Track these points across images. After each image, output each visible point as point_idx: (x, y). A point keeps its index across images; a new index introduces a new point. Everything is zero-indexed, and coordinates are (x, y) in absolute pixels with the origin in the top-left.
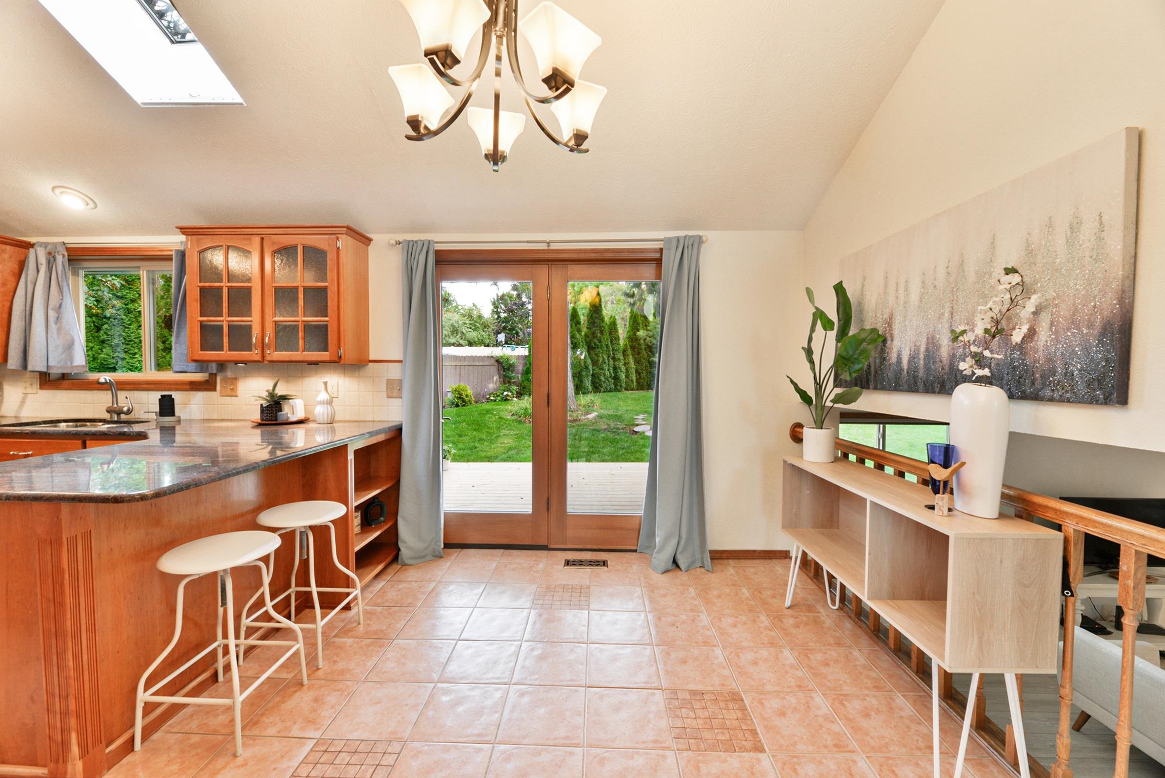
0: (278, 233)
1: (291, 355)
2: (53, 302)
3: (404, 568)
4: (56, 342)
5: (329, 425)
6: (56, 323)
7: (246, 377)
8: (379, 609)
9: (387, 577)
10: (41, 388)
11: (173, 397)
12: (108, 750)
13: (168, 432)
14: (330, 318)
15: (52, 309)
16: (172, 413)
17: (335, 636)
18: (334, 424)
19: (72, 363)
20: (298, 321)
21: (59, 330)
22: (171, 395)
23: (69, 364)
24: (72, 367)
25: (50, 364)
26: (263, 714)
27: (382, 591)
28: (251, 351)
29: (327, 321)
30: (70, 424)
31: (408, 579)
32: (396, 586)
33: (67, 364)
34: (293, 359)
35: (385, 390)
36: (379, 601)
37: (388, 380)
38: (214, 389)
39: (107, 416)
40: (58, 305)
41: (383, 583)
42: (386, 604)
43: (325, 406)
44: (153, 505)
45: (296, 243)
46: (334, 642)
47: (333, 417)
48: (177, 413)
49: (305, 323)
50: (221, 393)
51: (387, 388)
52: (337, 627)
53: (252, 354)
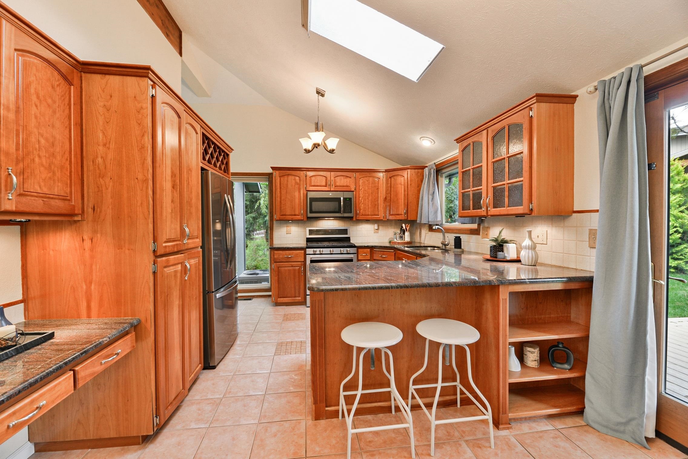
0: (495, 122)
1: (500, 210)
2: (431, 192)
3: (587, 428)
4: (431, 210)
5: (533, 267)
6: (432, 201)
7: (493, 226)
8: (520, 448)
9: (559, 424)
10: (429, 231)
11: (461, 238)
12: (327, 409)
13: (458, 257)
14: (524, 178)
15: (431, 195)
16: (460, 247)
17: (466, 441)
18: (538, 267)
19: (437, 219)
20: (504, 184)
21: (433, 204)
22: (460, 237)
23: (436, 220)
24: (437, 221)
25: (430, 220)
26: (380, 454)
27: (541, 434)
28: (481, 209)
29: (522, 181)
30: (432, 248)
31: (578, 443)
32: (559, 439)
33: (435, 220)
34: (502, 213)
35: (588, 240)
36: (528, 441)
37: (590, 230)
38: (479, 234)
39: (440, 245)
40: (432, 193)
41: (550, 427)
42: (529, 449)
43: (528, 250)
44: (356, 296)
45: (504, 126)
46: (460, 445)
47: (536, 261)
48: (462, 247)
49: (510, 185)
50: (482, 236)
51: (589, 239)
52: (475, 435)
53: (481, 211)
